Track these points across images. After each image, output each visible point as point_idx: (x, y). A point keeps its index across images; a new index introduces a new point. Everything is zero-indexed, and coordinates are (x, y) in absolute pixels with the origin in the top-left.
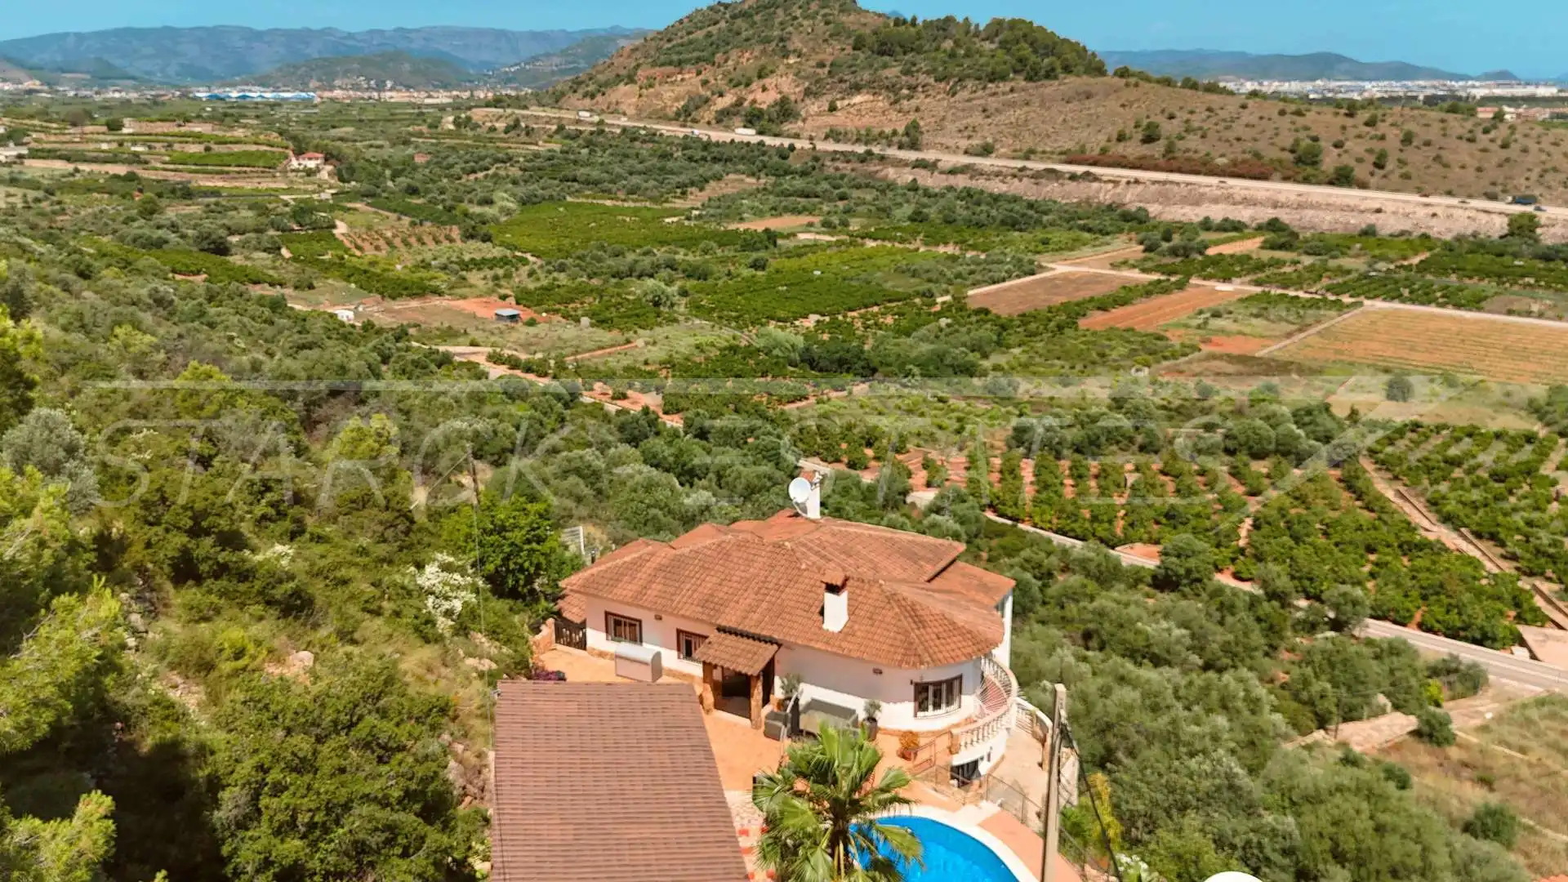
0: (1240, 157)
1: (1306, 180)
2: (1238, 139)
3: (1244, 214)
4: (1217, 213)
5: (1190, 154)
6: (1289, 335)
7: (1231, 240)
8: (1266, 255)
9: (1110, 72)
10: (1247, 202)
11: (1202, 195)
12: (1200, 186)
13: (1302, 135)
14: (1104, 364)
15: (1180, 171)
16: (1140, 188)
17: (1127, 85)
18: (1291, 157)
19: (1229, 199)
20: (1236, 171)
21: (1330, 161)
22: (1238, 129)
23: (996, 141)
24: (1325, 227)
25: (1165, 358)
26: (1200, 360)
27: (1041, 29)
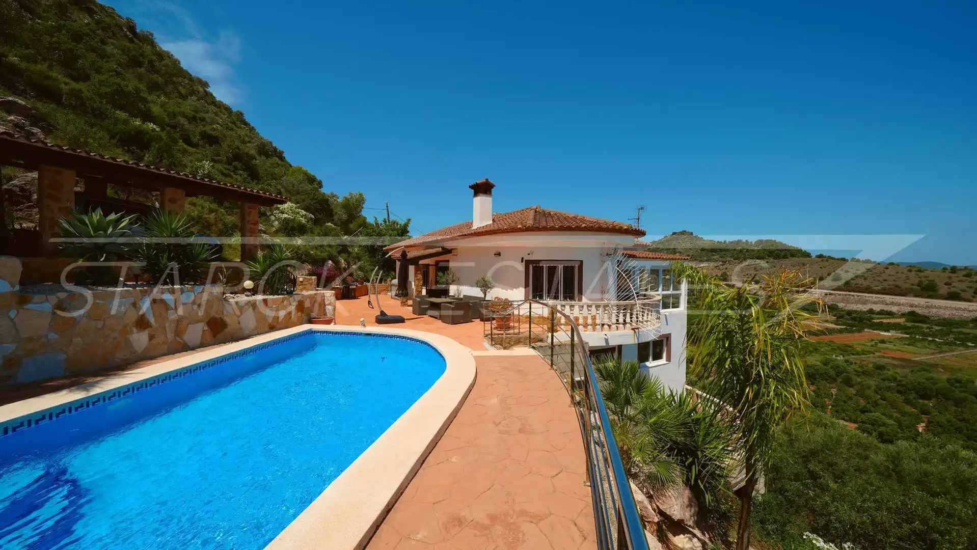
0: (887, 287)
1: (930, 297)
2: (885, 280)
3: (894, 309)
4: (877, 308)
5: (859, 285)
6: (933, 354)
7: (888, 318)
8: (909, 324)
9: (814, 257)
10: (892, 304)
11: (867, 300)
12: (866, 297)
13: (923, 279)
14: (817, 353)
15: (853, 291)
16: (833, 297)
17: (822, 260)
18: (919, 288)
19: (882, 302)
20: (884, 292)
21: (944, 290)
22: (885, 276)
23: (760, 279)
24: (946, 317)
25: (853, 354)
26: (874, 357)
27: (780, 243)
